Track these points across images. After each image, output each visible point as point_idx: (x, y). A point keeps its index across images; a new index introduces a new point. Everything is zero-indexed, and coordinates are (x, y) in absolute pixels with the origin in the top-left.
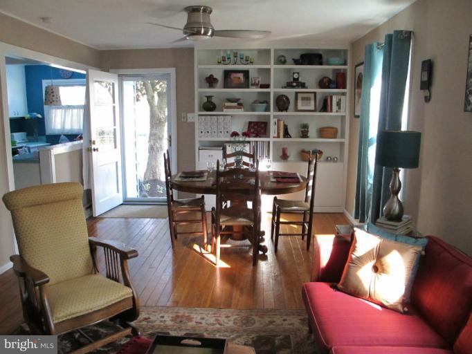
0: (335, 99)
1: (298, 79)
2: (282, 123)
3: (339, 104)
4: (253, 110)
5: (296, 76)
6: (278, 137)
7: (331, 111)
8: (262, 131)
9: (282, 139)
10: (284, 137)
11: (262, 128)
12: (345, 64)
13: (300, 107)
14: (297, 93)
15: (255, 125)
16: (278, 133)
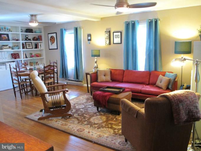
0: (39, 44)
1: (28, 37)
2: (24, 53)
3: (40, 46)
4: (13, 49)
5: (27, 36)
6: (24, 58)
7: (38, 48)
8: (18, 57)
9: (25, 59)
10: (26, 58)
11: (17, 56)
12: (41, 33)
13: (28, 47)
14: (26, 43)
15: (14, 55)
16: (24, 57)
